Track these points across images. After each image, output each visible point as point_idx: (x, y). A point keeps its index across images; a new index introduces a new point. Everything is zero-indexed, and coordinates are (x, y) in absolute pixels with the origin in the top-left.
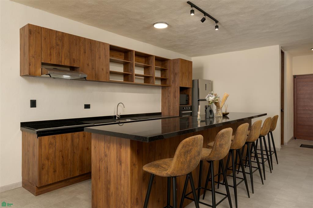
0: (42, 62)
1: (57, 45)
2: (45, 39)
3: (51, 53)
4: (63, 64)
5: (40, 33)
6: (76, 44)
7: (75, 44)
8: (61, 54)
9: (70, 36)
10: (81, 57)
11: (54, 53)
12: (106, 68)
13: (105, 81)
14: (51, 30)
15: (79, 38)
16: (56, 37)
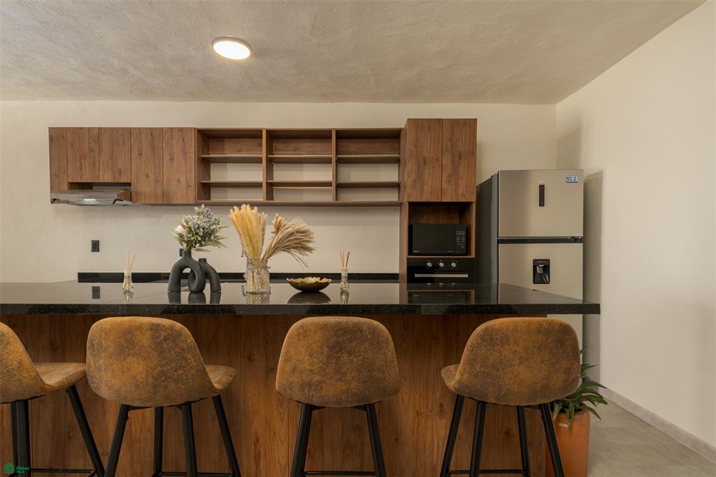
0: (69, 181)
1: (92, 150)
2: (72, 145)
3: (81, 165)
4: (101, 181)
5: (65, 137)
6: (123, 143)
7: (121, 143)
8: (97, 165)
9: (112, 131)
10: (133, 163)
11: (87, 165)
12: (186, 176)
13: (185, 203)
14: (81, 128)
15: (130, 131)
16: (89, 139)
